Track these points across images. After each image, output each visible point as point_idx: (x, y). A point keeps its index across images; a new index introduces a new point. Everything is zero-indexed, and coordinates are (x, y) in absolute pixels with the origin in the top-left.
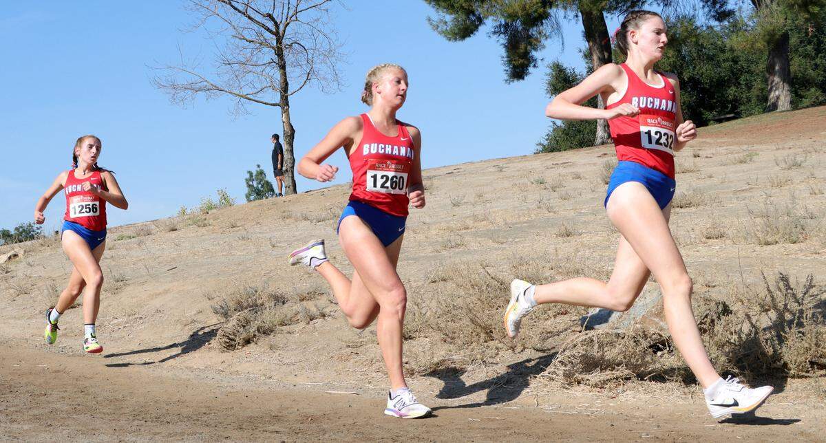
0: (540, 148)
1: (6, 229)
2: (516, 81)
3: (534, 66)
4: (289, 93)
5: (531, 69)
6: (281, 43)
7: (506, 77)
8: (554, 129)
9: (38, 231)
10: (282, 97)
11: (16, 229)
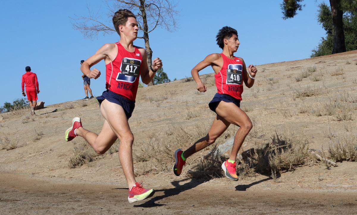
0: (314, 53)
1: (8, 102)
2: (289, 18)
3: (300, 9)
4: (148, 31)
5: (298, 11)
6: (143, 4)
7: (283, 15)
8: (323, 42)
9: (27, 103)
10: (145, 33)
11: (14, 102)
